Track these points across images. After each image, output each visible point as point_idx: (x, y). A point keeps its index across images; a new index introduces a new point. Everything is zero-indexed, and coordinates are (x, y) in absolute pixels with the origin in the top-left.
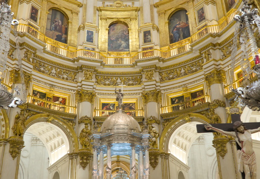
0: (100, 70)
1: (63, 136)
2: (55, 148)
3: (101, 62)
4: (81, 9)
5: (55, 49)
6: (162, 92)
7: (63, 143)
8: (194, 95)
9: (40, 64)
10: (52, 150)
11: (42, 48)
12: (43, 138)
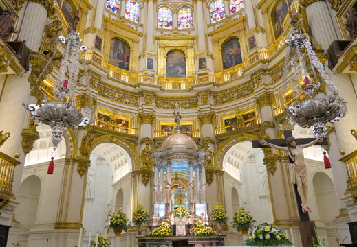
0: (159, 94)
1: (126, 156)
2: (119, 166)
3: (160, 87)
4: (141, 39)
5: (118, 75)
6: (217, 114)
7: (126, 162)
8: (246, 117)
9: (104, 90)
10: (116, 169)
11: (106, 74)
12: (108, 157)
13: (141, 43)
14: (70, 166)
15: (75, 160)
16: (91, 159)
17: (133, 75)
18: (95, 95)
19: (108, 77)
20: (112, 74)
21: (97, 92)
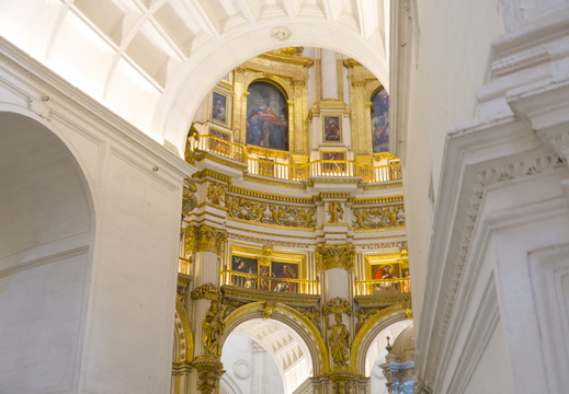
13: (311, 83)
14: (183, 378)
15: (190, 365)
16: (223, 360)
17: (299, 159)
18: (222, 221)
19: (246, 175)
20: (253, 168)
21: (224, 214)
